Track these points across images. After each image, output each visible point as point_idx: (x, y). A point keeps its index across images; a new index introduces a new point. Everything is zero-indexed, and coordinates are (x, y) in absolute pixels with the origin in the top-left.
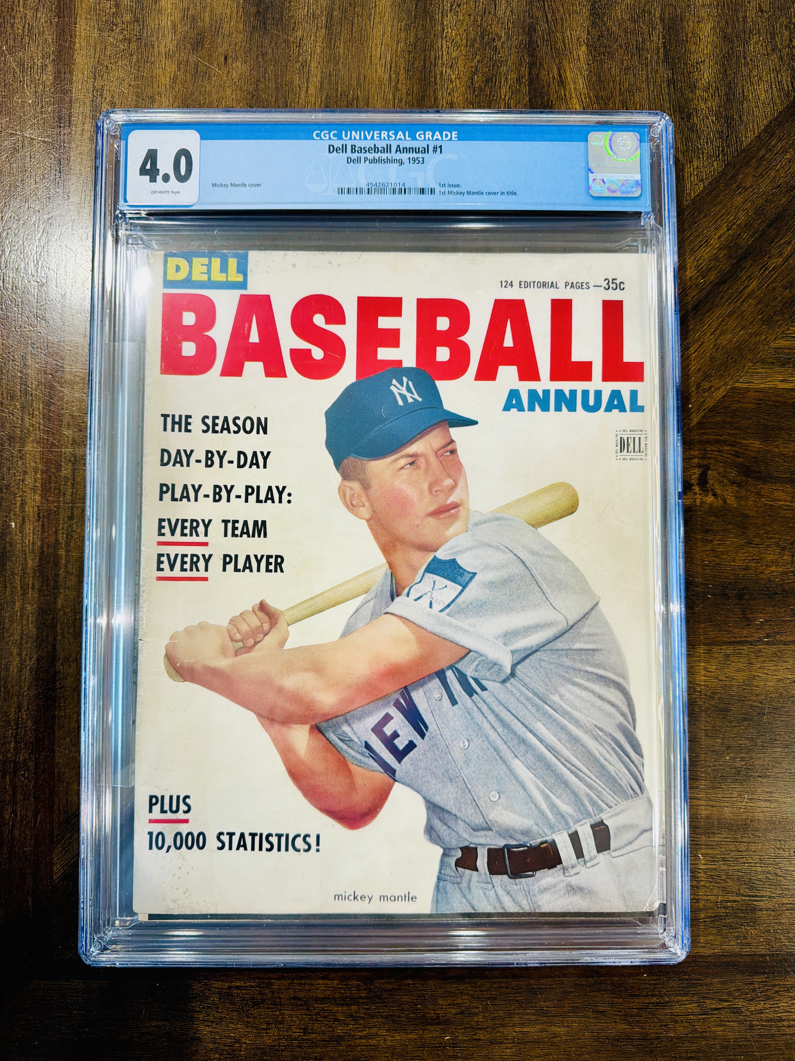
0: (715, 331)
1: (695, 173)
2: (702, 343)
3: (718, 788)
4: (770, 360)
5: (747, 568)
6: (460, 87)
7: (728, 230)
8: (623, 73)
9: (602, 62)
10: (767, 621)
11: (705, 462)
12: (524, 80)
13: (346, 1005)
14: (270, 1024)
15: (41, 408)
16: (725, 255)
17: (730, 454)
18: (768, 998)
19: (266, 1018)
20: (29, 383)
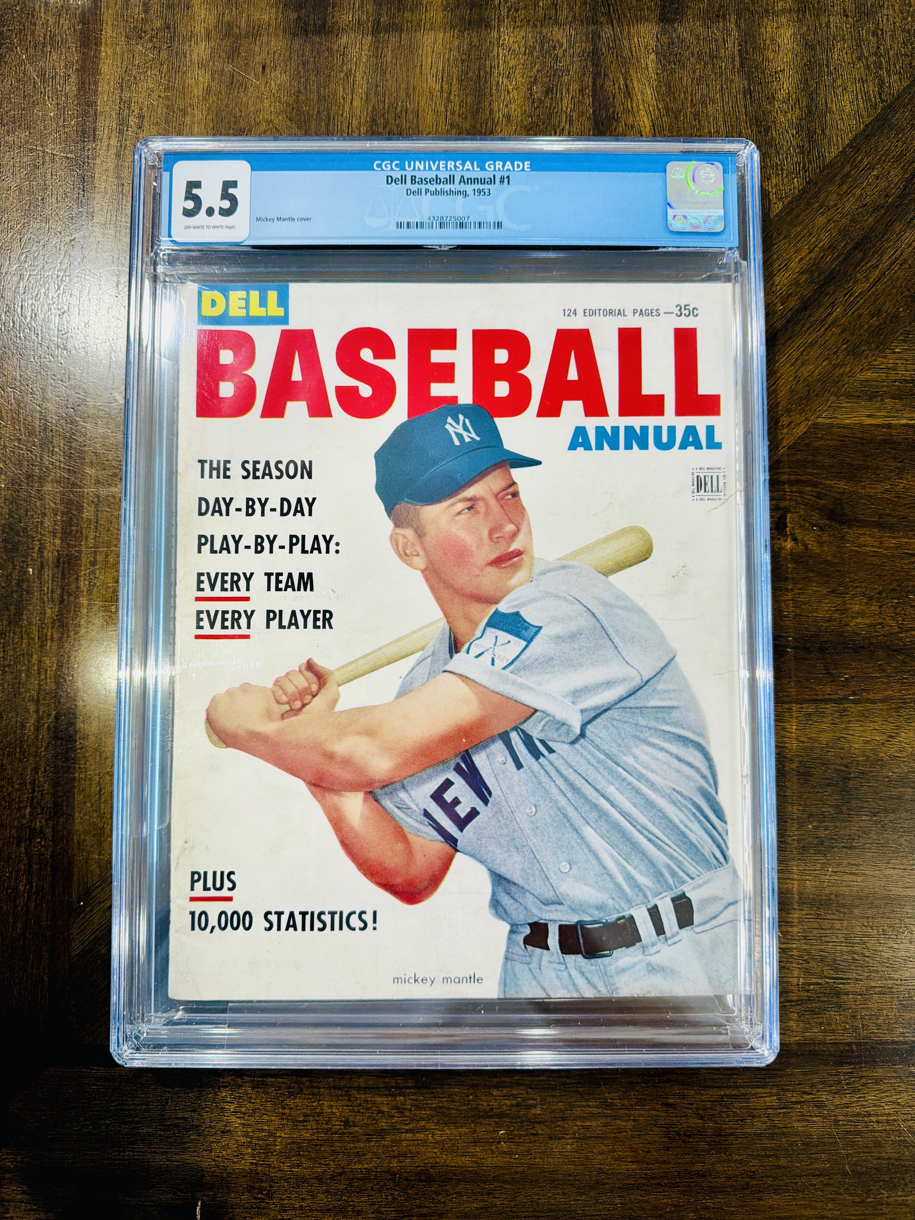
0: (796, 361)
1: (774, 191)
4: (856, 394)
5: (830, 620)
7: (809, 253)
8: (695, 82)
9: (672, 72)
10: (853, 677)
11: (784, 504)
12: (587, 91)
13: (391, 1095)
14: (307, 1116)
15: (62, 445)
16: (806, 280)
17: (811, 495)
18: (855, 1091)
19: (304, 1109)
20: (49, 417)
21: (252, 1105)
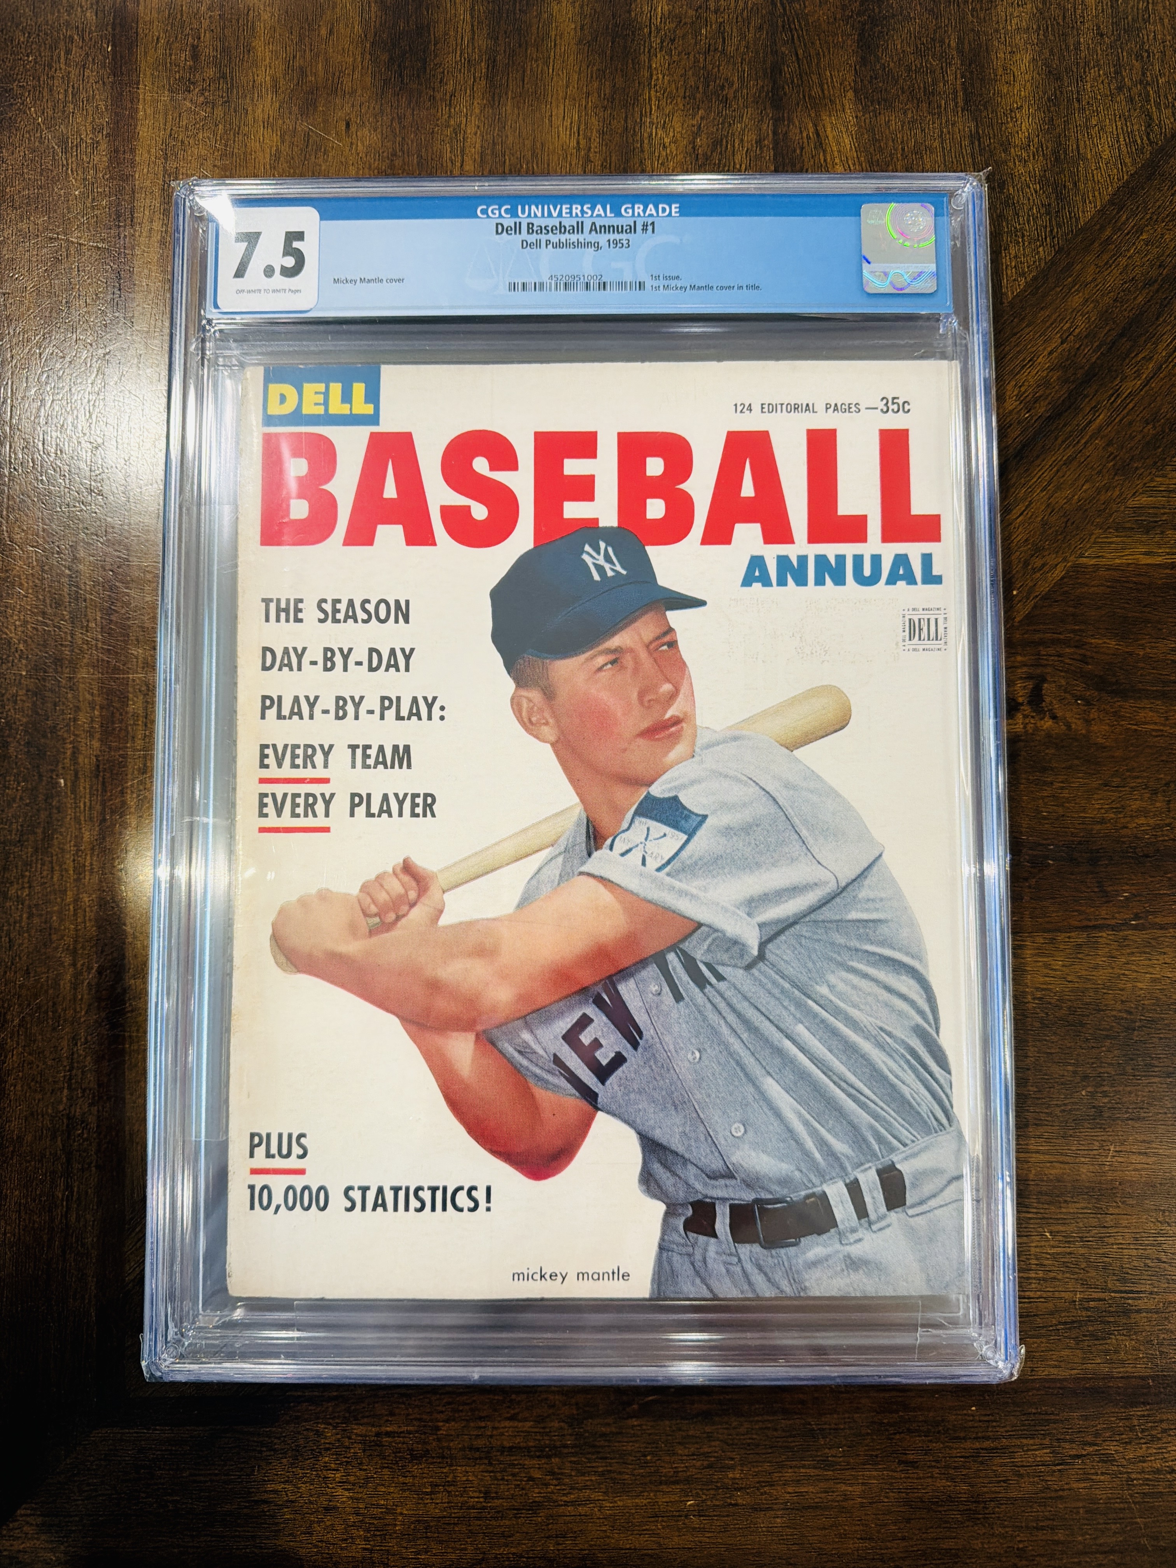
0: (1048, 485)
1: (1013, 264)
2: (1031, 503)
3: (1071, 1136)
4: (1128, 525)
6: (676, 154)
7: (1062, 343)
8: (906, 127)
9: (876, 114)
10: (1134, 896)
11: (1038, 671)
12: (766, 142)
14: (436, 1486)
16: (1058, 379)
17: (1073, 659)
21: (363, 1473)
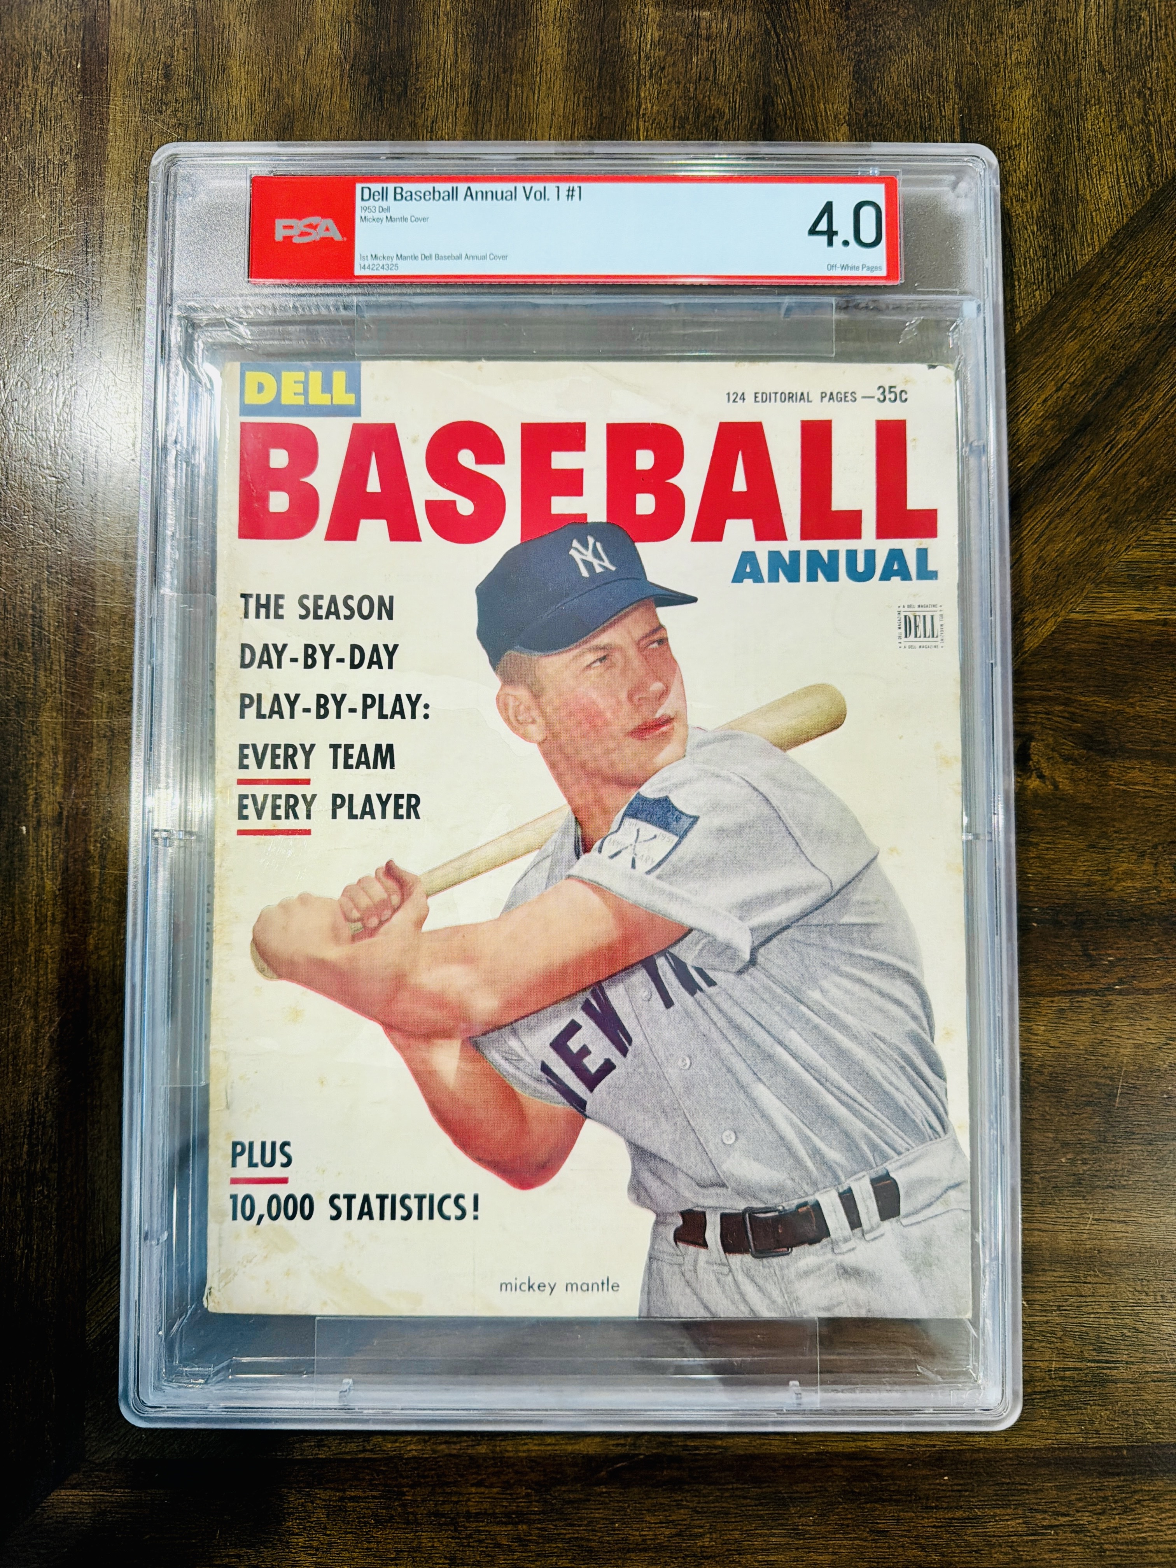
13: (512, 1523)
15: (63, 660)
18: (1126, 1510)
19: (395, 1543)
20: (45, 624)
